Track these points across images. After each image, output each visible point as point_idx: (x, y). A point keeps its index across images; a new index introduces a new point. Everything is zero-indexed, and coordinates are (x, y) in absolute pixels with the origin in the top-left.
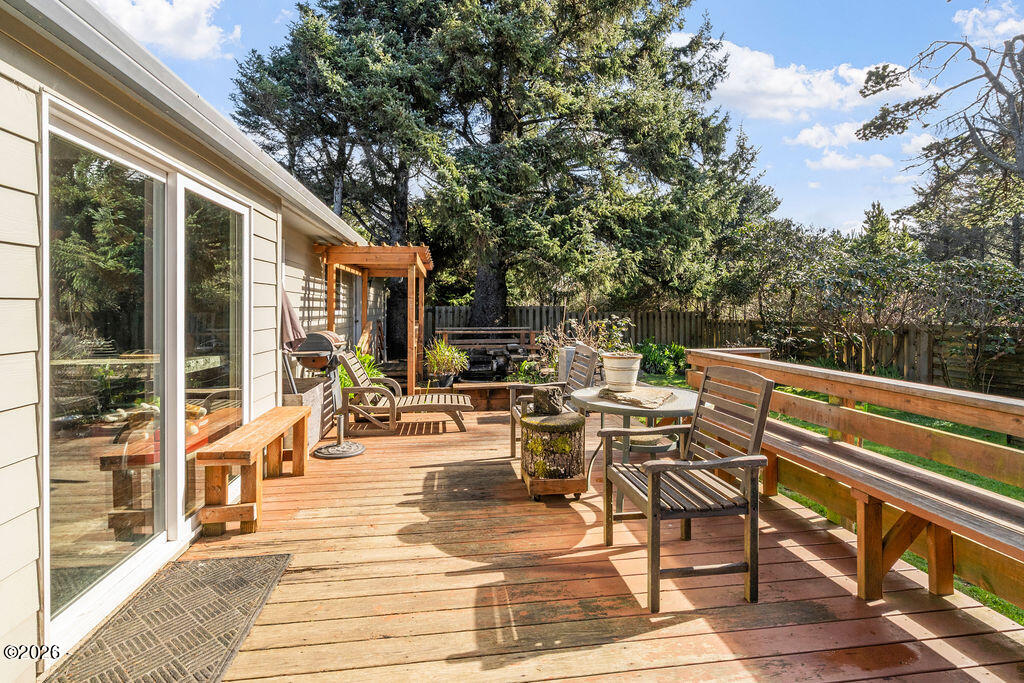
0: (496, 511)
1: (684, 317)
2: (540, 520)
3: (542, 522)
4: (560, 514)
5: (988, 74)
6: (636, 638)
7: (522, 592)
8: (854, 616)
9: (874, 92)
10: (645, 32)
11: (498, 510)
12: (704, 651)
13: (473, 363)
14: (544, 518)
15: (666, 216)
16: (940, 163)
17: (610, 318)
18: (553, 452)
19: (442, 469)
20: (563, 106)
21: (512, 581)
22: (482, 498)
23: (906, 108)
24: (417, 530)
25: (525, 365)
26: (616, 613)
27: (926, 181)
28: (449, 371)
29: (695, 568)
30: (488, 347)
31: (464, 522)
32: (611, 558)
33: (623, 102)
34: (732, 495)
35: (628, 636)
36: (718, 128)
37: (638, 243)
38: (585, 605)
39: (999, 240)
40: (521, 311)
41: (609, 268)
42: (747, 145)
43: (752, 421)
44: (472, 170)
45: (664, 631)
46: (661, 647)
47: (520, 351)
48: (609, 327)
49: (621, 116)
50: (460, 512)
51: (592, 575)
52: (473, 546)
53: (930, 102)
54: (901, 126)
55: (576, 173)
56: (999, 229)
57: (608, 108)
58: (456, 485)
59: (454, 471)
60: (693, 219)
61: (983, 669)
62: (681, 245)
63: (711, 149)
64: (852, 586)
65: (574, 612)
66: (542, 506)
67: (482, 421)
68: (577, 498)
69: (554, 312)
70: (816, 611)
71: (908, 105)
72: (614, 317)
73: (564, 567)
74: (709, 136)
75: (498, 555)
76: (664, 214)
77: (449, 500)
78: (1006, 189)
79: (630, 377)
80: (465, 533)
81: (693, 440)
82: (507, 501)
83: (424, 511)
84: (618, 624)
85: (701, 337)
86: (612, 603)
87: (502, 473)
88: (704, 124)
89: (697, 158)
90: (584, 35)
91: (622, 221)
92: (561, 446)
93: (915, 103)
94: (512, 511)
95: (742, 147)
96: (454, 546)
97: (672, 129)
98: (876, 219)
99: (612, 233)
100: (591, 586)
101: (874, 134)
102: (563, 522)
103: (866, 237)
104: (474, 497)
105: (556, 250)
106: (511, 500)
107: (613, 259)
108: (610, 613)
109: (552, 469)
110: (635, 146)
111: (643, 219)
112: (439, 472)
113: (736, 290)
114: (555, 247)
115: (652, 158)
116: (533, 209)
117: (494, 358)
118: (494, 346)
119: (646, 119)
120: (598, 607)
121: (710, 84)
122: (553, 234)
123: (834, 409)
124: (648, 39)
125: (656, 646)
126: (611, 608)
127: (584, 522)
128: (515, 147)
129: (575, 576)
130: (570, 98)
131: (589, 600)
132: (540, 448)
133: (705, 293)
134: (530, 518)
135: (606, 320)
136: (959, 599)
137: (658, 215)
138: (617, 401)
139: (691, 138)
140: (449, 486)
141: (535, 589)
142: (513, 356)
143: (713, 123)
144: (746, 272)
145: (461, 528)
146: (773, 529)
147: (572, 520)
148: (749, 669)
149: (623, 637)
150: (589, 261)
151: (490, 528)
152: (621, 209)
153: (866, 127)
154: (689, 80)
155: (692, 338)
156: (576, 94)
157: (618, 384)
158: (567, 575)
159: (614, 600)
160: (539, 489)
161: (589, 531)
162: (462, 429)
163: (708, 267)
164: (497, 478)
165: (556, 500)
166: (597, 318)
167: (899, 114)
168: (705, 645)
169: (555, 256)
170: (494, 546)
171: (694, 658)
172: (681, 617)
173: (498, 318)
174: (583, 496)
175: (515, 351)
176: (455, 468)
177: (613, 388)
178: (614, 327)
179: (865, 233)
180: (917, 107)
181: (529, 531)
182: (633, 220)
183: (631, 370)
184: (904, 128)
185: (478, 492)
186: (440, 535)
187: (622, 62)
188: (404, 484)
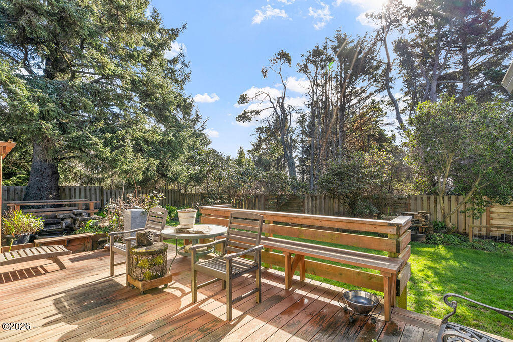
0: (123, 307)
1: (171, 192)
2: (153, 303)
3: (155, 304)
4: (163, 297)
5: (274, 107)
6: (230, 333)
7: (168, 339)
8: (287, 296)
9: (242, 103)
10: (155, 46)
11: (124, 306)
12: (255, 326)
13: (46, 225)
14: (155, 301)
15: (170, 142)
16: (261, 134)
17: (153, 193)
18: (154, 265)
19: (64, 295)
20: (109, 69)
21: (159, 336)
22: (108, 302)
23: (251, 112)
24: (73, 335)
25: (90, 222)
26: (216, 328)
27: (256, 141)
28: (26, 232)
29: (243, 296)
30: (57, 213)
31: (106, 319)
32: (200, 307)
33: (146, 79)
34: (252, 263)
35: (227, 334)
36: (190, 104)
37: (155, 154)
38: (202, 330)
39: (273, 164)
40: (70, 189)
41: (142, 167)
42: (200, 115)
43: (256, 232)
44: (39, 93)
45: (238, 326)
46: (241, 332)
47: (83, 214)
48: (152, 198)
49: (144, 85)
50: (98, 315)
51: (196, 318)
52: (122, 329)
53: (258, 112)
54: (250, 119)
55: (113, 110)
56: (273, 161)
57: (137, 79)
58: (83, 301)
59: (75, 294)
60: (181, 144)
61: (320, 297)
62: (174, 157)
63: (187, 113)
64: (283, 287)
65: (199, 335)
66: (149, 296)
67: (73, 260)
68: (166, 287)
69: (95, 190)
70: (277, 299)
71: (252, 111)
72: (155, 192)
73: (180, 319)
74: (186, 107)
75: (141, 327)
76: (169, 141)
77: (83, 311)
78: (277, 147)
79: (193, 221)
80: (110, 325)
81: (227, 245)
82: (126, 299)
83: (69, 323)
84: (220, 332)
85: (179, 201)
86: (212, 325)
87: (111, 286)
88: (185, 100)
89: (180, 115)
90: (122, 34)
91: (146, 141)
92: (158, 260)
93: (254, 111)
94: (133, 304)
95: (197, 115)
96: (108, 334)
97: (171, 99)
98: (241, 153)
99: (141, 148)
100: (199, 322)
101: (241, 120)
102: (166, 300)
103: (239, 159)
104: (101, 304)
105: (108, 154)
106: (128, 298)
107: (145, 162)
108: (214, 329)
109: (154, 274)
110: (151, 103)
111: (158, 143)
112: (63, 297)
113: (197, 179)
114: (107, 153)
115: (160, 112)
116: (89, 128)
117: (63, 220)
118: (62, 212)
119: (158, 91)
120: (208, 329)
121: (183, 81)
122: (105, 145)
123: (267, 225)
124: (156, 50)
125: (239, 332)
126: (213, 327)
127: (176, 296)
128: (75, 86)
129: (189, 321)
130: (113, 67)
131: (202, 327)
132: (147, 264)
133: (184, 181)
134: (146, 304)
135: (151, 195)
136: (307, 281)
137: (166, 141)
138: (189, 233)
139: (179, 105)
140: (78, 303)
141: (173, 334)
142: (80, 218)
143: (188, 101)
144: (201, 171)
145: (106, 323)
146: (251, 276)
147: (169, 297)
148: (272, 325)
149: (225, 335)
150: (129, 162)
151: (126, 316)
152: (146, 135)
153: (239, 116)
154: (174, 77)
155: (175, 202)
156: (118, 65)
157: (188, 225)
158: (185, 322)
159: (212, 323)
160: (148, 287)
161: (182, 300)
162: (62, 267)
163: (185, 168)
164: (110, 290)
165: (155, 291)
166: (143, 193)
167: (249, 114)
168: (254, 324)
169: (107, 158)
170: (135, 324)
171: (253, 330)
172: (241, 318)
173: (52, 194)
174: (169, 284)
175: (80, 215)
176: (74, 292)
177: (184, 227)
178: (155, 198)
179: (238, 158)
180: (255, 113)
181: (151, 310)
182: (152, 142)
183: (193, 217)
184: (251, 120)
185: (103, 301)
186: (94, 332)
187: (143, 57)
188: (37, 312)
